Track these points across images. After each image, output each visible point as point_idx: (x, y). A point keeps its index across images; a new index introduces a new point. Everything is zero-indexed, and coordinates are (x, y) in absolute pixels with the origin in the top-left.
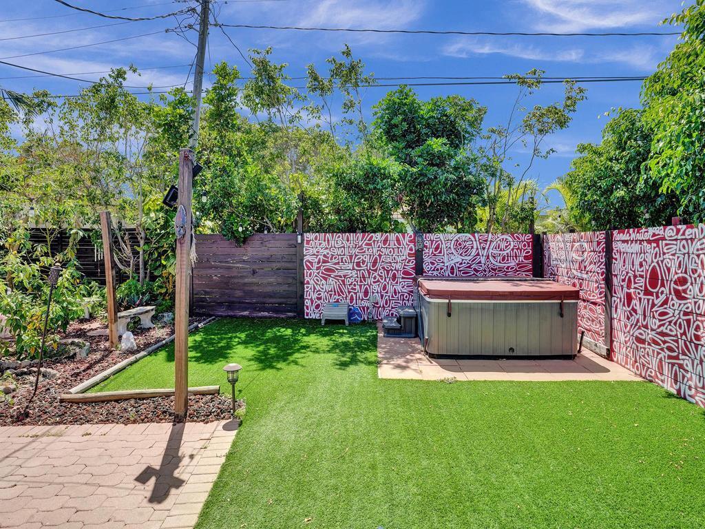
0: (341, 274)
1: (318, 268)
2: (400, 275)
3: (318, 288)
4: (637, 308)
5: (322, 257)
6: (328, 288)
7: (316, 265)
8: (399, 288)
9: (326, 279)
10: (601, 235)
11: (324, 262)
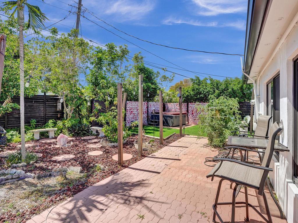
0: (134, 113)
1: (129, 111)
2: (145, 112)
3: (129, 117)
4: (195, 115)
5: (130, 108)
6: (131, 117)
7: (129, 110)
8: (144, 116)
9: (131, 114)
10: (186, 104)
11: (131, 109)
